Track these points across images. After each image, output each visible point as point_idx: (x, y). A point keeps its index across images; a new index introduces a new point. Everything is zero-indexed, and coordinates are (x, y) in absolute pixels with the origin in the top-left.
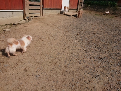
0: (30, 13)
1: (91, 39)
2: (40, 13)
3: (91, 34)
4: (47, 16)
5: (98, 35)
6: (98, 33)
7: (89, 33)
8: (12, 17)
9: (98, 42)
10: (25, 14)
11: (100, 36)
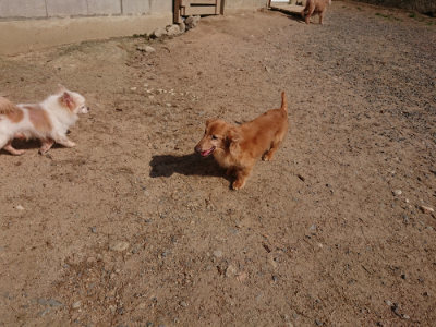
0: (192, 5)
1: (377, 76)
2: (215, 5)
3: (374, 64)
4: (234, 15)
5: (394, 67)
6: (393, 64)
7: (369, 62)
8: (149, 14)
9: (397, 83)
10: (180, 7)
11: (401, 69)
